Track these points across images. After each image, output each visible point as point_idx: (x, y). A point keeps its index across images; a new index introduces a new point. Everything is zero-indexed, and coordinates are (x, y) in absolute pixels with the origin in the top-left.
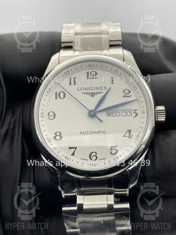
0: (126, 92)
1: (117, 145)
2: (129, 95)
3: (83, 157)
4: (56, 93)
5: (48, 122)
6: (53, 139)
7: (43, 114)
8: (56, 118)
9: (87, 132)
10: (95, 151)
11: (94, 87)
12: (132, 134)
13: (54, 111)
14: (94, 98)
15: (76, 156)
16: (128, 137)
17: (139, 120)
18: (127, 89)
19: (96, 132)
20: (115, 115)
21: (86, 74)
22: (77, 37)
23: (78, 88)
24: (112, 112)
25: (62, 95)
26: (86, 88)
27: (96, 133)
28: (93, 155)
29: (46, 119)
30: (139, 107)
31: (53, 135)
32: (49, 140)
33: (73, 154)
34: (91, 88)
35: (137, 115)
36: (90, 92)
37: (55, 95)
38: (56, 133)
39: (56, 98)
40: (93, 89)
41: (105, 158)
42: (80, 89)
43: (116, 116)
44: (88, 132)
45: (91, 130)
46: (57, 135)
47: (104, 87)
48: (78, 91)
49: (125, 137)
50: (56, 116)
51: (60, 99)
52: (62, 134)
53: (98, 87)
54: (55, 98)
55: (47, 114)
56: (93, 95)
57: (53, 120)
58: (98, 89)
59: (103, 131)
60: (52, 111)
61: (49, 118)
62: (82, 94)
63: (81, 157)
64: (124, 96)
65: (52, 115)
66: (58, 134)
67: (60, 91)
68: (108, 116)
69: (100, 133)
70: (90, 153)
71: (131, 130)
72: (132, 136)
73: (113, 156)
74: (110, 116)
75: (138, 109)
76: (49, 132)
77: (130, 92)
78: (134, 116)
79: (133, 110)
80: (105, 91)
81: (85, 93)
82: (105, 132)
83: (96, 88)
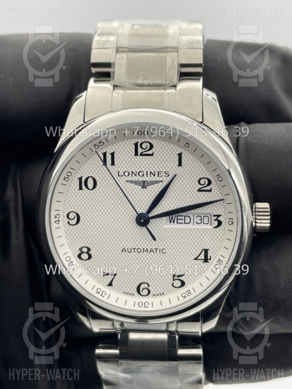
0: (203, 183)
1: (184, 273)
2: (208, 188)
3: (127, 290)
4: (80, 179)
5: (66, 228)
6: (77, 257)
7: (58, 216)
8: (80, 222)
9: (134, 249)
10: (146, 282)
11: (147, 172)
12: (210, 257)
13: (78, 210)
14: (147, 191)
15: (115, 287)
16: (203, 261)
17: (223, 233)
18: (206, 177)
19: (149, 250)
20: (183, 221)
21: (134, 146)
22: (119, 55)
23: (119, 172)
24: (177, 216)
25: (90, 183)
26: (132, 172)
27: (149, 252)
28: (144, 287)
29: (65, 224)
30: (225, 210)
31: (77, 251)
32: (70, 262)
33: (110, 284)
34: (142, 173)
35: (220, 223)
36: (141, 179)
37: (78, 183)
38: (81, 249)
39: (81, 188)
40: (145, 176)
41: (163, 294)
42: (123, 174)
43: (185, 223)
44: (136, 250)
45: (141, 245)
46: (82, 252)
47: (165, 173)
48: (119, 178)
49: (198, 261)
50: (81, 219)
51: (86, 189)
52: (92, 250)
53: (155, 172)
54: (78, 187)
55: (66, 216)
56: (144, 185)
57: (76, 226)
58: (154, 175)
59: (161, 248)
60: (75, 211)
61: (68, 222)
62: (126, 183)
63: (124, 290)
64: (199, 190)
65: (73, 217)
66: (85, 250)
67: (86, 176)
68: (170, 222)
69: (155, 251)
70: (138, 284)
71: (208, 249)
72: (210, 259)
73: (176, 291)
74: (174, 222)
75: (223, 214)
76: (70, 247)
77: (210, 182)
78: (214, 226)
79: (214, 216)
80: (167, 179)
81: (132, 182)
82: (164, 251)
83: (151, 172)
